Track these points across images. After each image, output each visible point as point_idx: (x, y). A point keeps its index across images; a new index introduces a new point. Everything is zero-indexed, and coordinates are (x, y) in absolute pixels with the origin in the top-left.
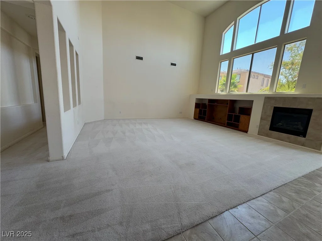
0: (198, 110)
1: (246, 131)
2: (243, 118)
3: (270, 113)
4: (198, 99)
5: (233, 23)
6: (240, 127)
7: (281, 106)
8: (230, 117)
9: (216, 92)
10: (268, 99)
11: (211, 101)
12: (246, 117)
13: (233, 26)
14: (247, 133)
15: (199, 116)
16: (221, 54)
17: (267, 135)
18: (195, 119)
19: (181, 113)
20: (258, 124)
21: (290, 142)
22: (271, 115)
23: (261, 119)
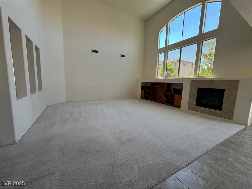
0: (143, 91)
1: (179, 107)
2: (176, 96)
3: (195, 92)
4: (143, 83)
5: (166, 25)
6: (175, 104)
7: (203, 87)
8: (167, 96)
9: (156, 77)
10: (193, 82)
11: (153, 84)
12: (179, 96)
13: (166, 27)
14: (180, 108)
15: (144, 96)
16: (158, 48)
17: (195, 110)
18: (142, 98)
19: (130, 94)
20: (188, 101)
21: (211, 115)
22: (196, 94)
23: (190, 97)
